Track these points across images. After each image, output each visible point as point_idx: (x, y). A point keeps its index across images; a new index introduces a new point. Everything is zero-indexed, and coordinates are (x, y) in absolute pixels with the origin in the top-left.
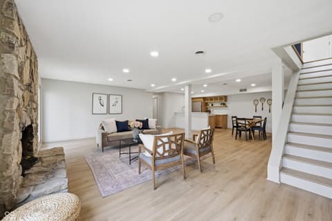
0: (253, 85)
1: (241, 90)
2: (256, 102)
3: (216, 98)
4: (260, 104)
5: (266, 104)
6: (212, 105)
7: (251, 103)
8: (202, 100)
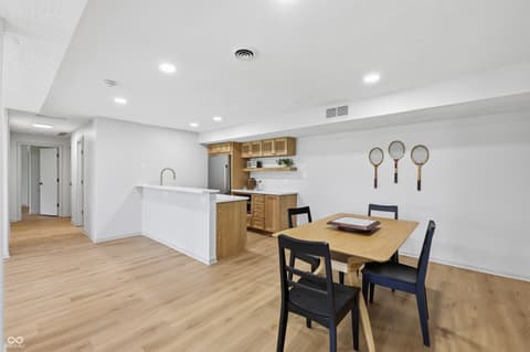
0: (372, 78)
1: (330, 113)
2: (376, 156)
3: (265, 144)
4: (388, 161)
5: (406, 161)
6: (259, 165)
7: (363, 158)
8: (229, 149)
